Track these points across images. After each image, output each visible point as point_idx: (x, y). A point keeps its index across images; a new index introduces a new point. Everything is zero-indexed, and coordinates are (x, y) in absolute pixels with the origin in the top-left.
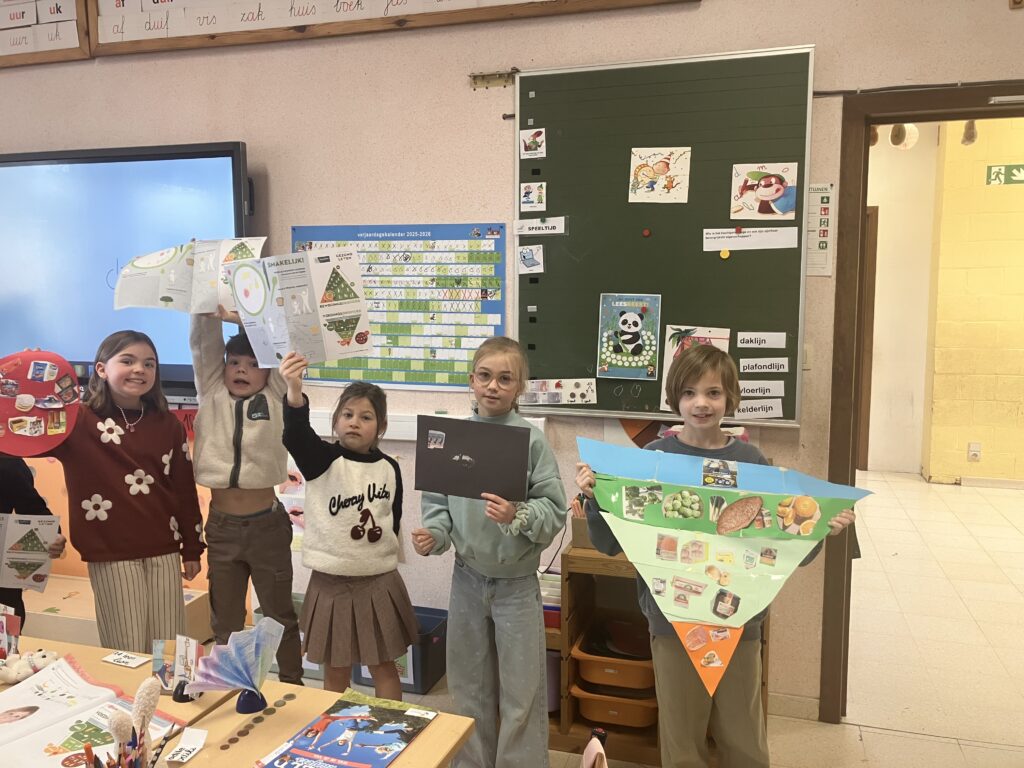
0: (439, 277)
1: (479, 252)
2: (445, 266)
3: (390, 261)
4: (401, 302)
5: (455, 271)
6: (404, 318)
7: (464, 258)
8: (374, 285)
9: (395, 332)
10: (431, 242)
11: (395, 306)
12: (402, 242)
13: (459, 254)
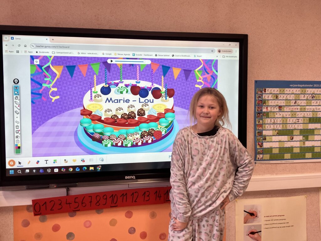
3: (305, 98)
4: (310, 118)
6: (311, 126)
8: (297, 111)
9: (307, 134)
11: (307, 120)
12: (311, 89)
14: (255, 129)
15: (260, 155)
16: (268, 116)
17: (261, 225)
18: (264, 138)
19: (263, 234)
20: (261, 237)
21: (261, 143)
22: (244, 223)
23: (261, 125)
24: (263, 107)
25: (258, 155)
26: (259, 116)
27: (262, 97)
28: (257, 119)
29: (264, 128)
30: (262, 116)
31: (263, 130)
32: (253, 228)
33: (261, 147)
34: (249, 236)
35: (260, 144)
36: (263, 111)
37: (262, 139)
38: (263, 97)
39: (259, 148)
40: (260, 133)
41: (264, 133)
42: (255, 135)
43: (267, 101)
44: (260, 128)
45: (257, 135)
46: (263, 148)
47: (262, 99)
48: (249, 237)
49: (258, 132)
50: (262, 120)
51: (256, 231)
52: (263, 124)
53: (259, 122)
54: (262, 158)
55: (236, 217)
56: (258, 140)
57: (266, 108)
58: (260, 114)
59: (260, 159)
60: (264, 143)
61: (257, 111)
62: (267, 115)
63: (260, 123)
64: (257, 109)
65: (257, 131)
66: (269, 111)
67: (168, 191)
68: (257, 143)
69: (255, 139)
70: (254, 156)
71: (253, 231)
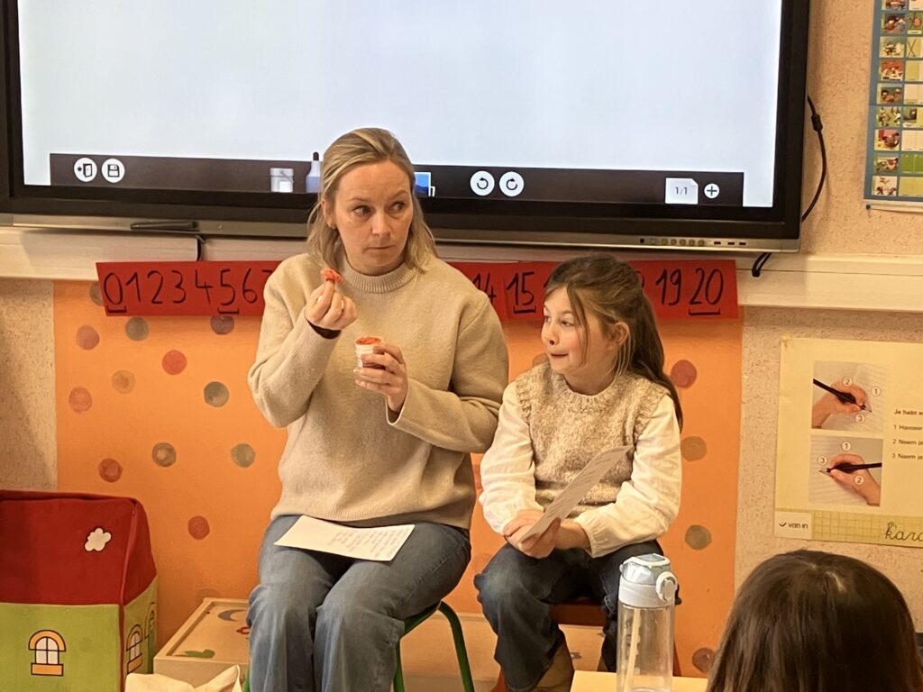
14: (874, 80)
15: (887, 178)
17: (881, 441)
18: (907, 114)
19: (885, 475)
20: (879, 487)
21: (895, 132)
22: (813, 427)
23: (899, 64)
25: (877, 179)
26: (893, 27)
28: (882, 39)
29: (912, 76)
30: (904, 28)
31: (904, 82)
32: (847, 448)
33: (893, 145)
34: (832, 476)
35: (889, 134)
37: (899, 115)
39: (880, 149)
40: (893, 96)
41: (910, 93)
42: (872, 103)
44: (896, 76)
45: (879, 100)
46: (900, 152)
48: (830, 479)
49: (883, 91)
50: (904, 42)
51: (860, 463)
52: (906, 59)
53: (891, 50)
54: (896, 189)
55: (783, 400)
56: (881, 119)
58: (896, 21)
59: (886, 193)
60: (904, 133)
63: (893, 55)
65: (880, 86)
67: (516, 279)
68: (877, 132)
69: (872, 115)
70: (863, 179)
71: (848, 459)
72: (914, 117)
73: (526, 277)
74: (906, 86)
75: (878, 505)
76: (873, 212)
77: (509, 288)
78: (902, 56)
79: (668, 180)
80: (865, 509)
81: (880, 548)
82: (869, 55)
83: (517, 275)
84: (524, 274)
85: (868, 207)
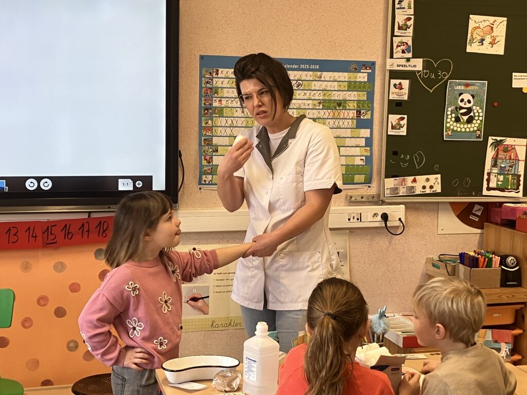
0: (325, 100)
1: (355, 82)
2: (330, 92)
5: (337, 96)
7: (345, 87)
10: (319, 73)
12: (295, 72)
13: (341, 83)
14: (200, 135)
15: (208, 176)
16: (223, 113)
17: (208, 287)
18: (214, 149)
19: (210, 301)
20: (208, 306)
21: (210, 157)
23: (210, 129)
24: (214, 99)
25: (204, 176)
26: (207, 114)
27: (211, 83)
28: (203, 118)
29: (215, 134)
30: (211, 114)
31: (213, 136)
33: (209, 162)
34: (189, 304)
35: (208, 158)
36: (214, 106)
37: (211, 150)
38: (214, 83)
39: (205, 164)
40: (209, 142)
41: (215, 141)
42: (200, 145)
43: (220, 89)
44: (209, 133)
45: (203, 144)
46: (213, 165)
47: (211, 86)
49: (205, 140)
50: (212, 120)
51: (200, 297)
52: (213, 126)
53: (207, 123)
54: (211, 181)
56: (204, 152)
57: (219, 101)
58: (208, 111)
59: (207, 182)
60: (214, 157)
61: (203, 105)
62: (220, 112)
63: (208, 125)
64: (203, 102)
65: (203, 138)
66: (223, 106)
67: (48, 229)
68: (203, 157)
69: (200, 150)
70: (198, 177)
71: (196, 296)
72: (217, 151)
73: (53, 227)
74: (214, 138)
75: (208, 314)
76: (202, 190)
77: (44, 233)
78: (211, 125)
79: (119, 180)
80: (203, 316)
81: (209, 332)
82: (198, 125)
83: (48, 227)
84: (52, 226)
85: (200, 189)
